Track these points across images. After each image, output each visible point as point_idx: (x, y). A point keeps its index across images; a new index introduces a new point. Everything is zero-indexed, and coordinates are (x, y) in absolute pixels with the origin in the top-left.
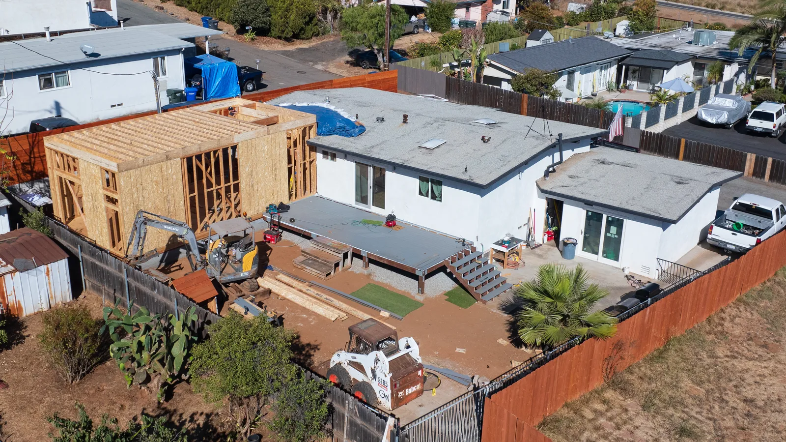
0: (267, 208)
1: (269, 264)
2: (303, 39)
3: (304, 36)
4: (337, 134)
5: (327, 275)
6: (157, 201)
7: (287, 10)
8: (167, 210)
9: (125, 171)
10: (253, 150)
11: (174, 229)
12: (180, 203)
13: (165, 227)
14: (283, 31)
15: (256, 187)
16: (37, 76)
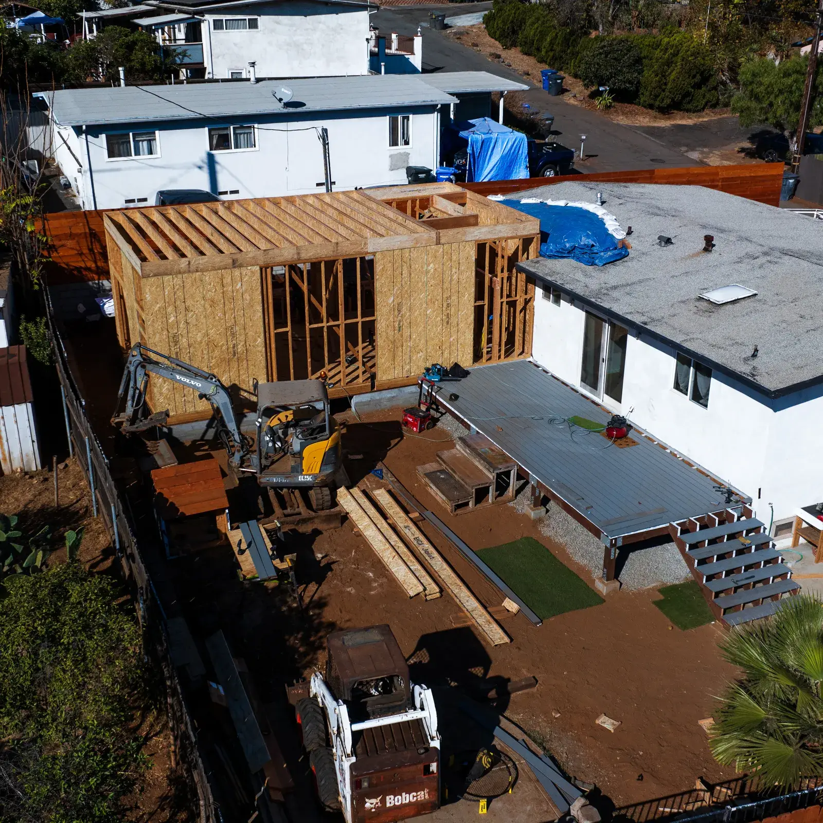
0: (428, 370)
1: (379, 466)
2: (688, 111)
3: (689, 106)
4: (573, 258)
5: (458, 507)
6: (211, 332)
7: (669, 63)
8: (231, 350)
9: (155, 275)
10: (405, 268)
11: (192, 382)
12: (255, 340)
13: (178, 377)
14: (657, 96)
15: (406, 332)
16: (206, 129)
